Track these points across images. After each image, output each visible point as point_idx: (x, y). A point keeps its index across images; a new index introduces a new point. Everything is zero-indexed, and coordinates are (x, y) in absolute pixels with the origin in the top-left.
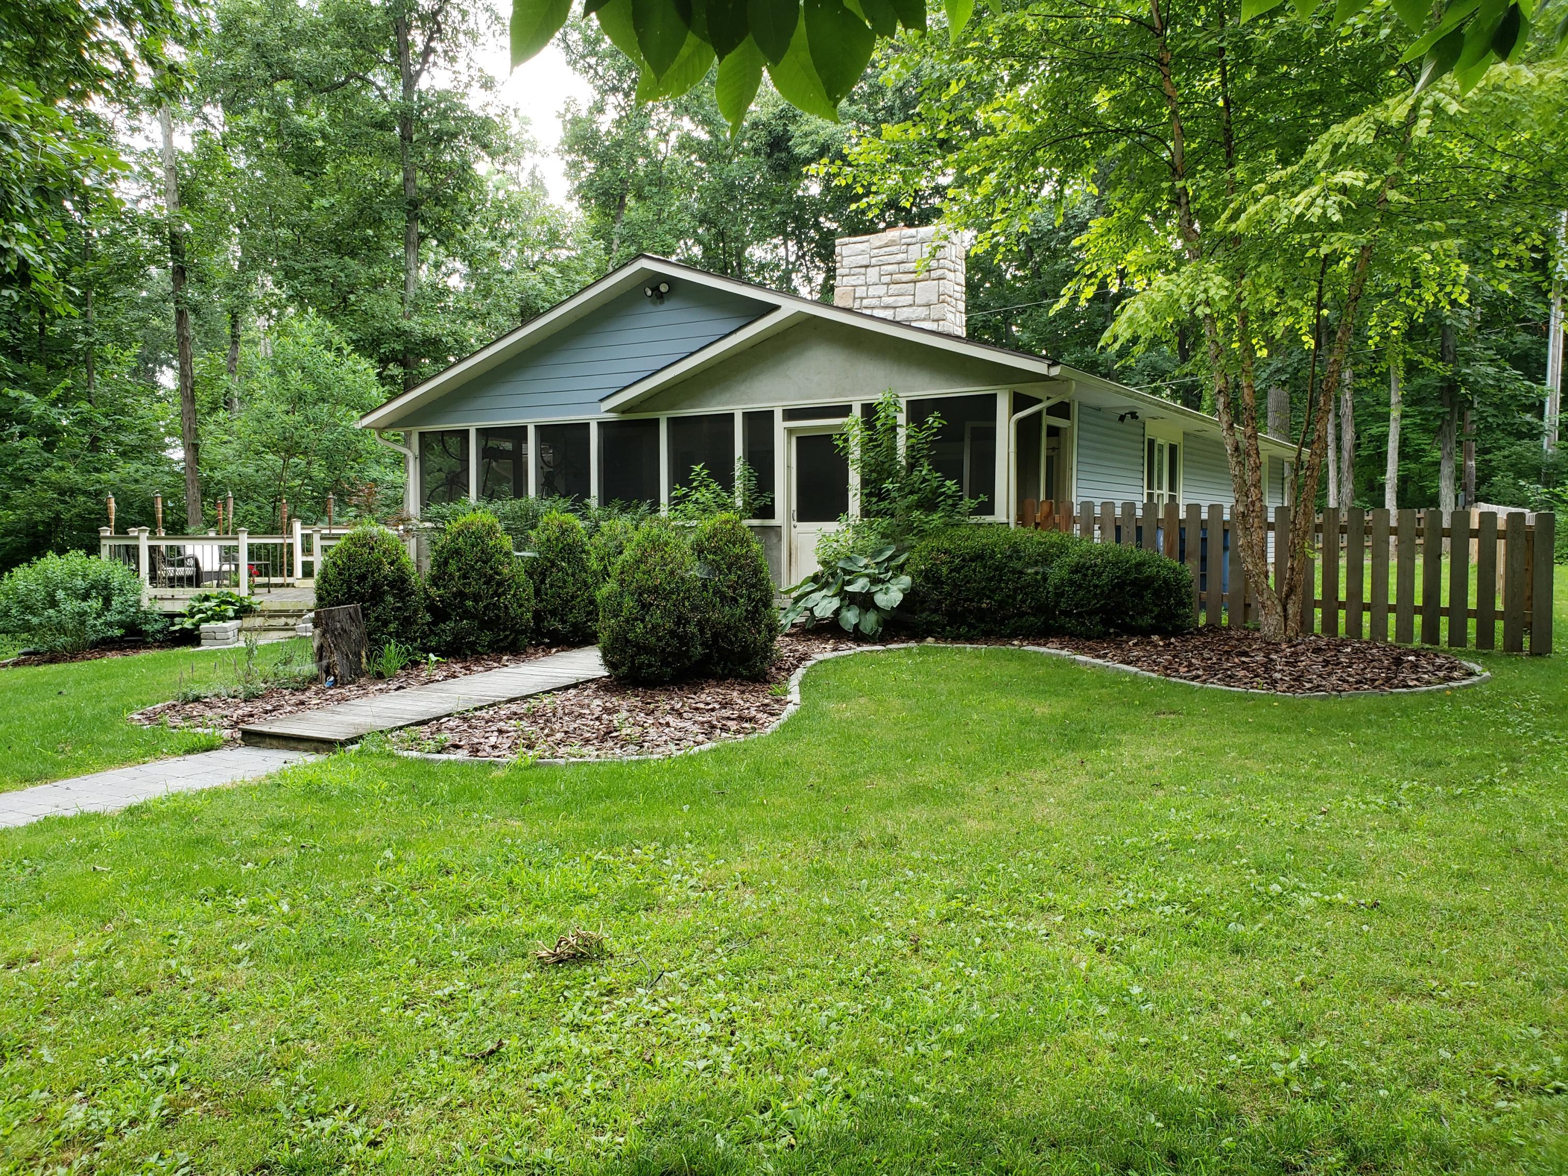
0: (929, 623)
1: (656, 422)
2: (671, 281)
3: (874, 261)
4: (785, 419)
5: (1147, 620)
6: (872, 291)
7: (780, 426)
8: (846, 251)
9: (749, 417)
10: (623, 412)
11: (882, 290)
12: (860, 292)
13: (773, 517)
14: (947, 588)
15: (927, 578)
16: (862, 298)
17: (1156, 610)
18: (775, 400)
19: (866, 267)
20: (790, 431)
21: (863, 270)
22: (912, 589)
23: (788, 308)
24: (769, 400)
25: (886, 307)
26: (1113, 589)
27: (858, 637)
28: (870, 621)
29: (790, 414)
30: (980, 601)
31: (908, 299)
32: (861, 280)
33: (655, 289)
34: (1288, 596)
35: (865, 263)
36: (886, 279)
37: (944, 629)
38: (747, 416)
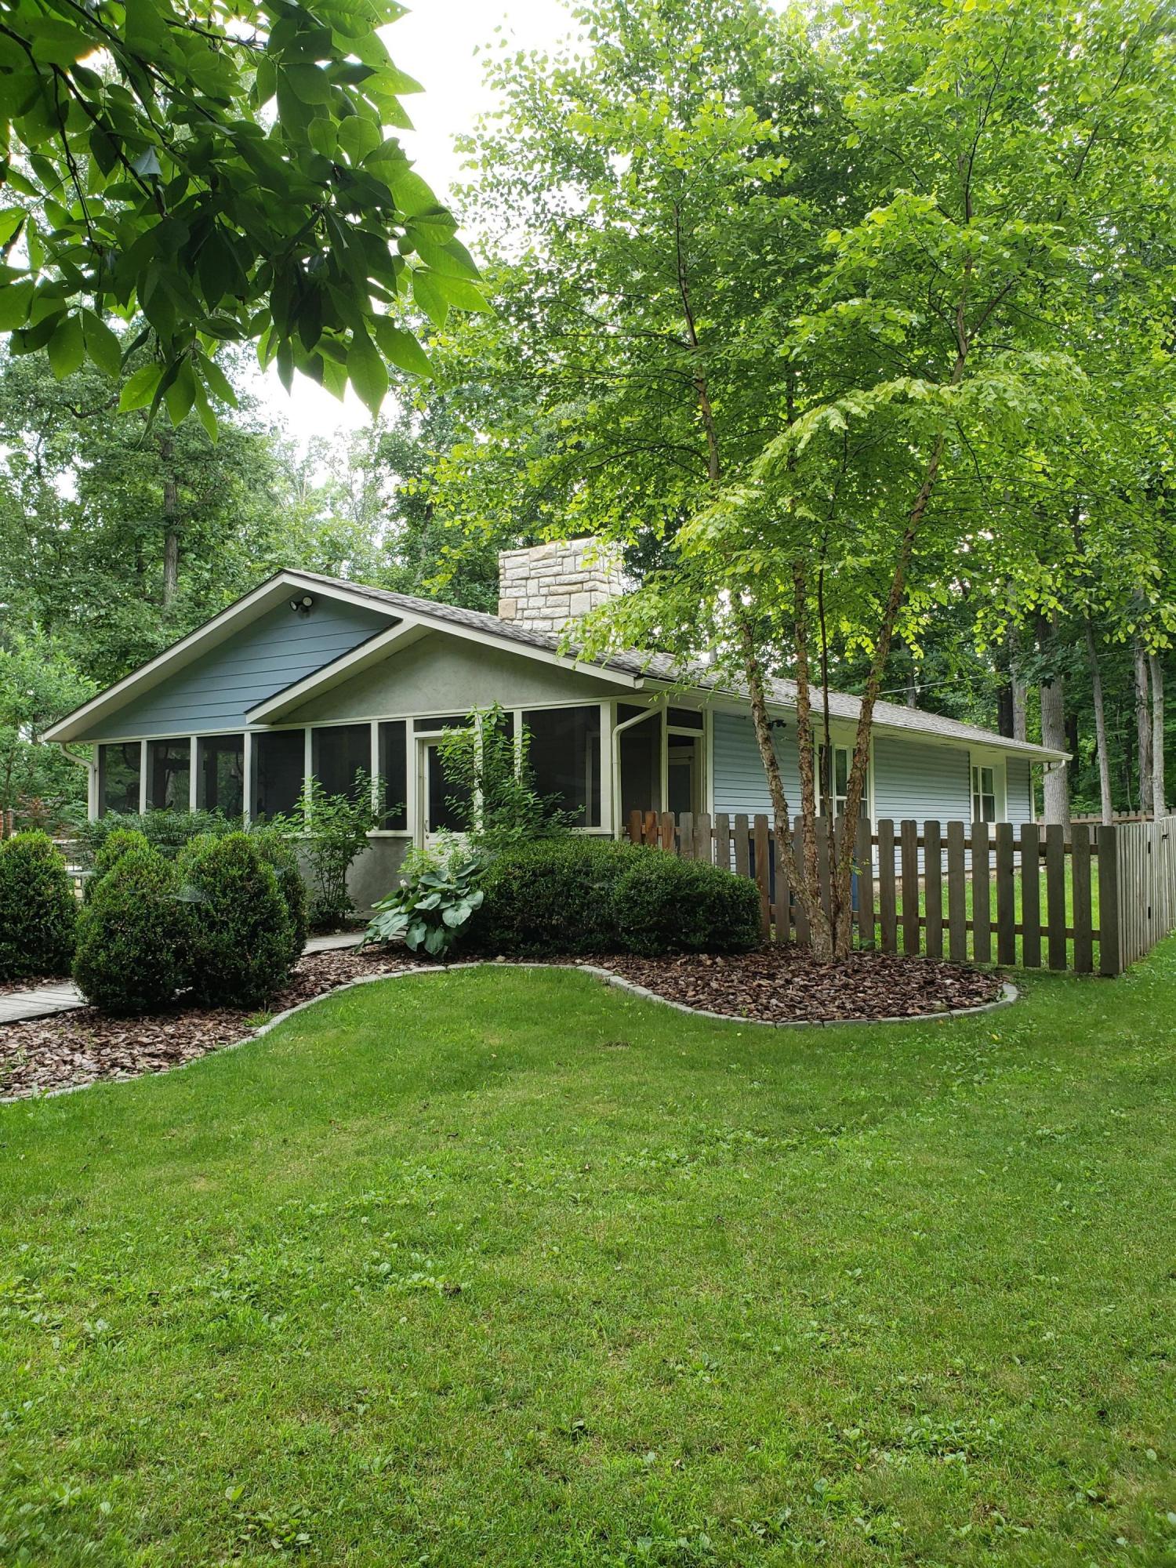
0: (504, 941)
1: (302, 732)
2: (315, 596)
3: (533, 573)
4: (416, 730)
5: (698, 939)
6: (533, 602)
7: (411, 736)
8: (508, 563)
9: (384, 727)
10: (273, 723)
11: (540, 602)
12: (522, 603)
13: (405, 828)
14: (518, 904)
15: (500, 895)
16: (523, 610)
17: (710, 928)
18: (408, 711)
19: (527, 579)
20: (422, 742)
21: (523, 582)
22: (483, 904)
23: (410, 620)
24: (402, 711)
25: (544, 618)
26: (663, 906)
27: (422, 955)
28: (436, 939)
29: (422, 725)
30: (550, 918)
31: (564, 611)
32: (521, 592)
33: (299, 604)
34: (836, 914)
35: (525, 575)
36: (544, 591)
37: (517, 946)
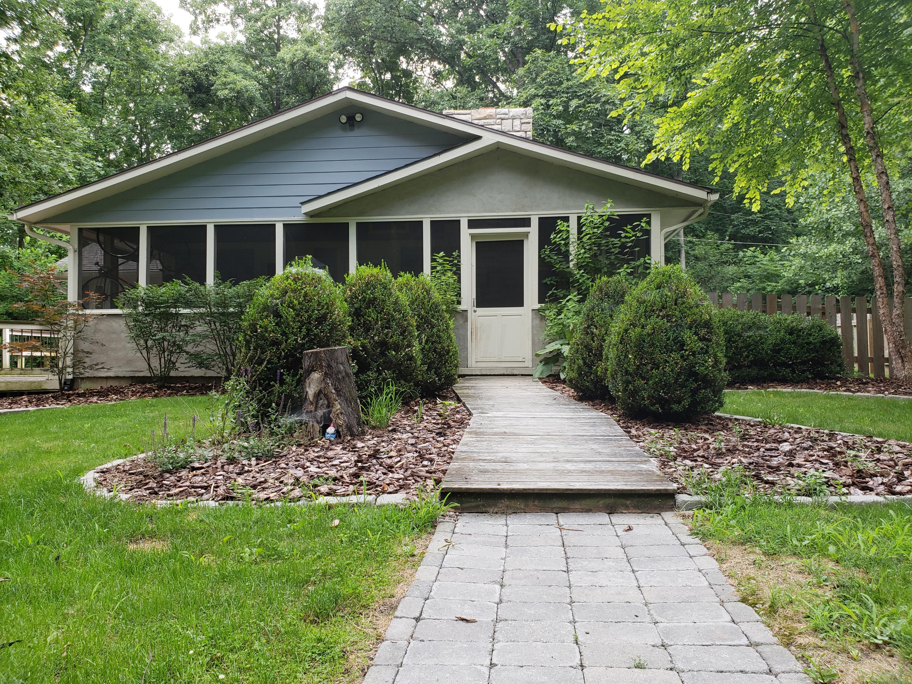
1: (345, 227)
4: (470, 227)
7: (465, 232)
9: (437, 224)
13: (459, 304)
18: (462, 212)
20: (473, 236)
23: (487, 139)
24: (457, 212)
29: (473, 224)
33: (351, 117)
38: (434, 224)
